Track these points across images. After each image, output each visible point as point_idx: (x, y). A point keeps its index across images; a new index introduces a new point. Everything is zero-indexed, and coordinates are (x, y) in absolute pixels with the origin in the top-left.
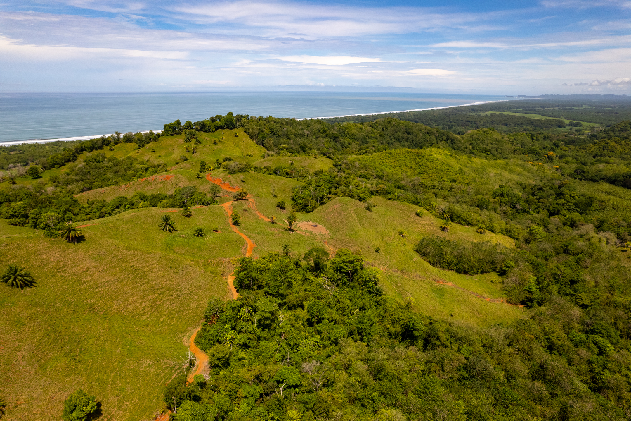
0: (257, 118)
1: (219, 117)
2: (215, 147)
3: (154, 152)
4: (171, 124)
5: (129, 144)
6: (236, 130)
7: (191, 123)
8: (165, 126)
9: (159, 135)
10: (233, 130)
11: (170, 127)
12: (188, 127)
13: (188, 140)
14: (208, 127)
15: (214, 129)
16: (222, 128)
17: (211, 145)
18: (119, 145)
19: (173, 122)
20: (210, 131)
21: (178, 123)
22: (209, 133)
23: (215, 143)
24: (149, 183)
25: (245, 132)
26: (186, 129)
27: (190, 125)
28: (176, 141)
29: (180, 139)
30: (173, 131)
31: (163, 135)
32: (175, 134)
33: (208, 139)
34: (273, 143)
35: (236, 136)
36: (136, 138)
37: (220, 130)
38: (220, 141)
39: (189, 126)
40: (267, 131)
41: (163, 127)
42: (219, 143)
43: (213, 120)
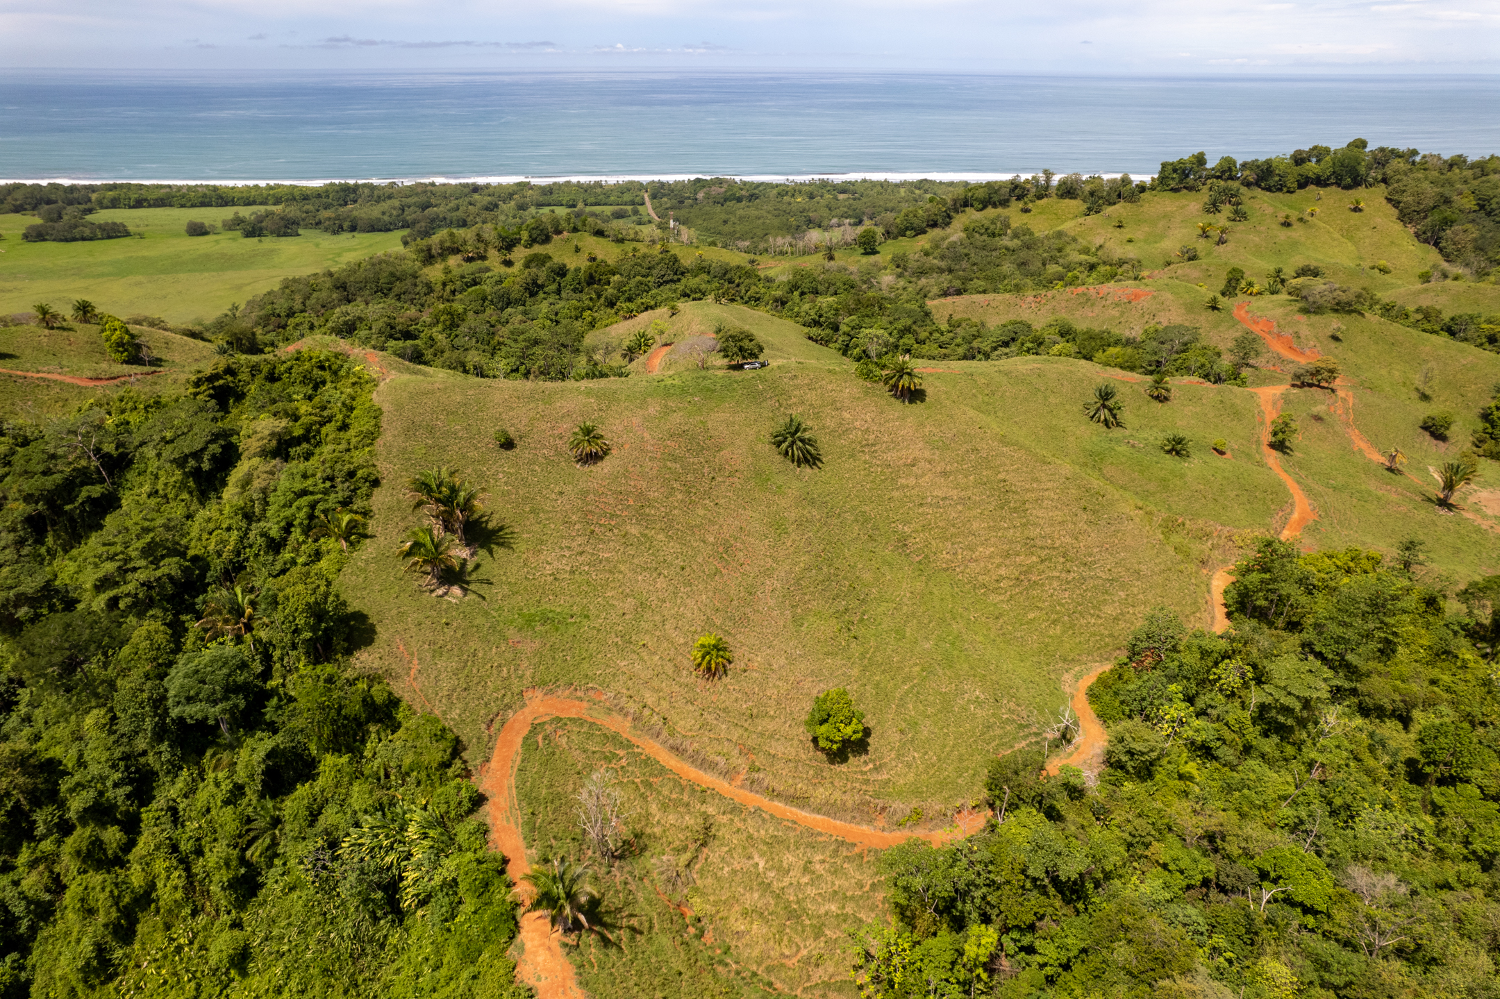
0: (1445, 162)
1: (1319, 153)
2: (1283, 234)
3: (1120, 227)
4: (1180, 162)
5: (1067, 201)
6: (1361, 193)
7: (1235, 163)
8: (1164, 165)
9: (1142, 188)
10: (1350, 192)
11: (1175, 171)
12: (1223, 172)
13: (1214, 207)
14: (1277, 178)
15: (1295, 185)
16: (1320, 182)
17: (1274, 226)
18: (1045, 200)
19: (1186, 157)
20: (1280, 190)
21: (1200, 160)
22: (1277, 194)
23: (1287, 224)
24: (1088, 300)
25: (1389, 200)
26: (1218, 177)
27: (1230, 169)
28: (1183, 207)
29: (1192, 204)
30: (1181, 181)
31: (1153, 188)
32: (1185, 188)
33: (1269, 210)
34: (1475, 240)
35: (1357, 209)
36: (1087, 188)
37: (1312, 187)
38: (1301, 220)
39: (1227, 170)
40: (1469, 203)
41: (1159, 168)
42: (1296, 225)
43: (1299, 159)
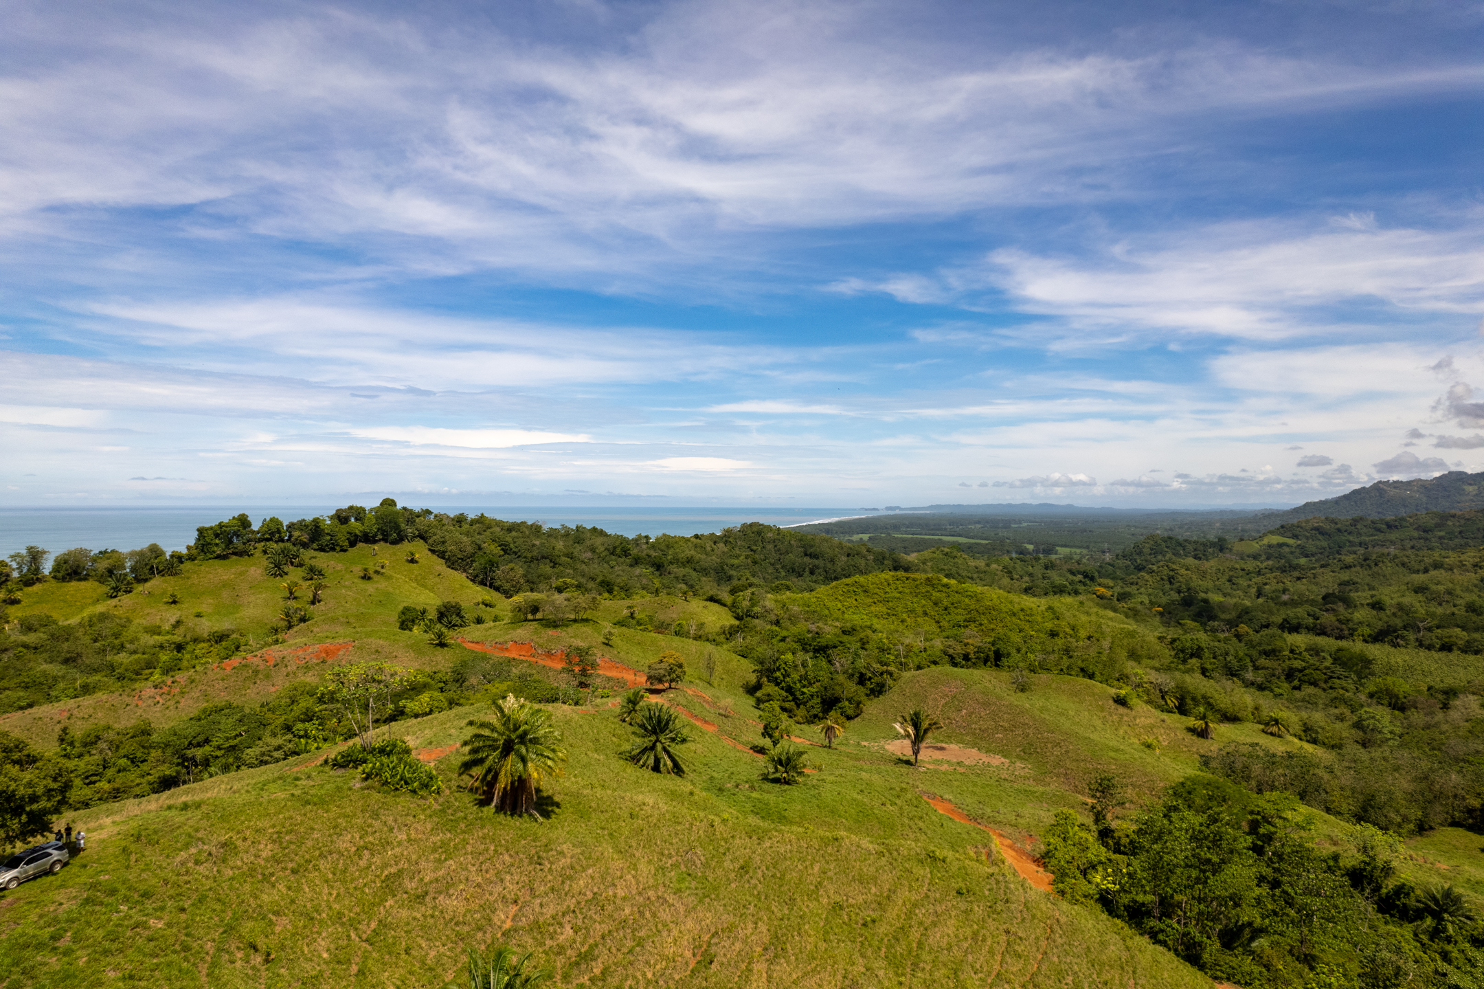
0: (453, 519)
1: (358, 513)
2: (369, 587)
3: (174, 602)
4: (221, 525)
5: (74, 584)
6: (406, 547)
7: (281, 524)
8: (201, 531)
9: (179, 558)
10: (398, 546)
11: (217, 536)
12: (272, 534)
13: (278, 571)
14: (328, 538)
15: (347, 543)
16: (368, 539)
17: (356, 580)
18: (37, 587)
19: (226, 521)
20: (333, 549)
21: (243, 521)
22: (331, 553)
23: (366, 577)
25: (433, 552)
26: (267, 540)
27: (279, 531)
28: (242, 573)
29: (255, 568)
30: (227, 547)
31: (191, 558)
32: (234, 554)
33: (339, 567)
34: (525, 576)
35: (413, 561)
36: (103, 565)
37: (361, 545)
38: (377, 572)
39: (273, 531)
40: (495, 549)
41: (196, 534)
42: (376, 577)
43: (341, 517)
